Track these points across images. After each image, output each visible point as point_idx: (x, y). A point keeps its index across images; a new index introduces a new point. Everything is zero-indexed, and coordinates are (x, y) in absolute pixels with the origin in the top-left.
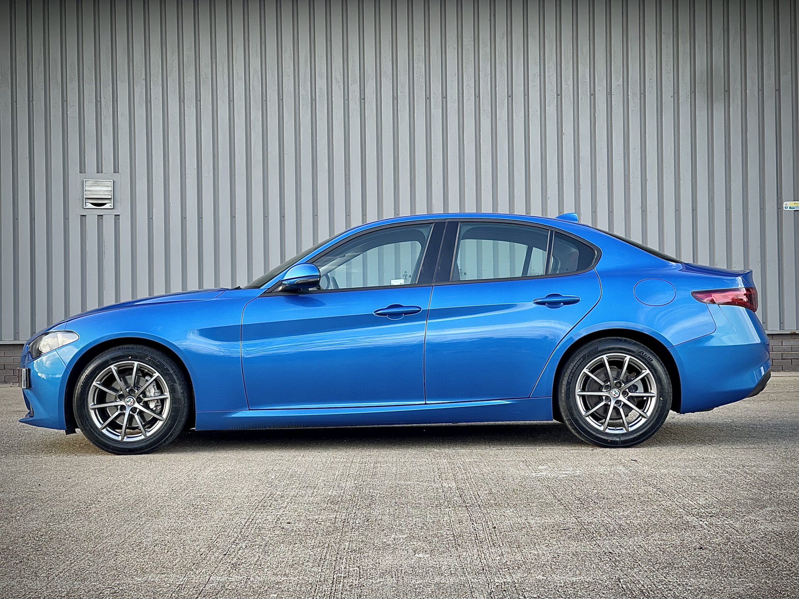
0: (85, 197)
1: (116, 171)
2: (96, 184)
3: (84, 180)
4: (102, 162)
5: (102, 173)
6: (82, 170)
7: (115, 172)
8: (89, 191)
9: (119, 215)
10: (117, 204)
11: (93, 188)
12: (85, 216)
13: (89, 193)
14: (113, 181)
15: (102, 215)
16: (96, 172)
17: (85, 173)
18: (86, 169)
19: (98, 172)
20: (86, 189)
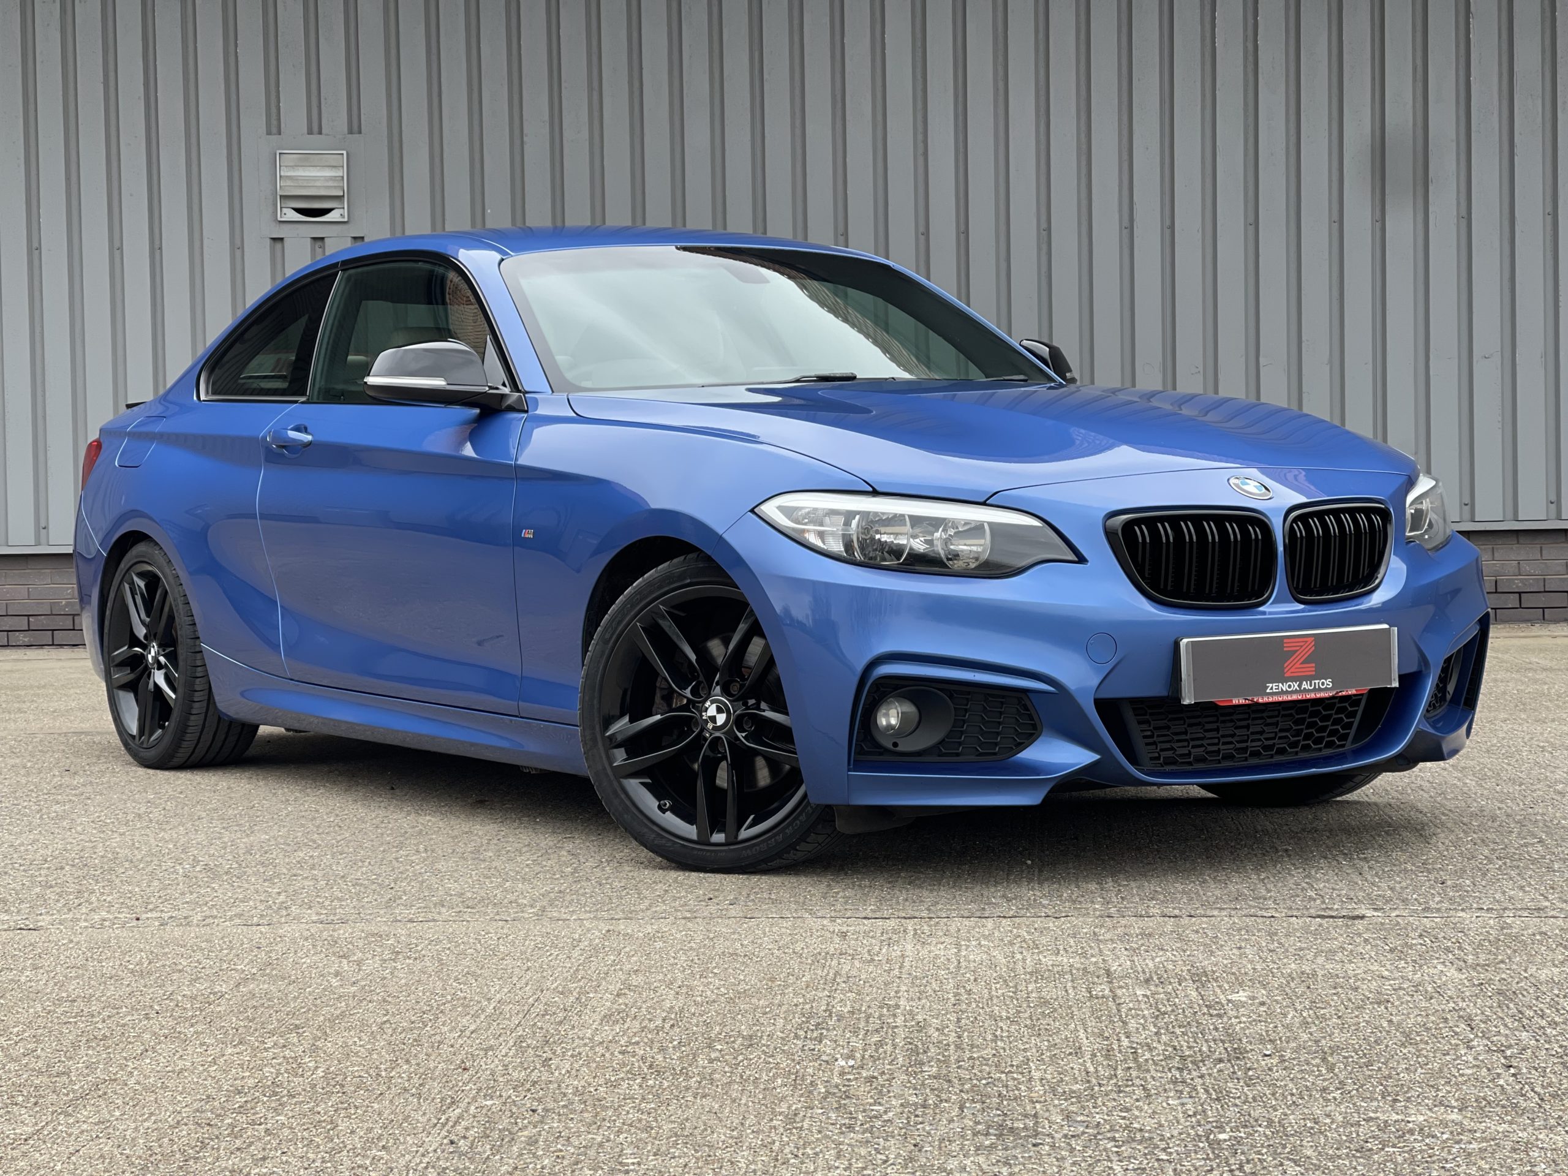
0: (279, 192)
1: (355, 127)
2: (305, 161)
3: (278, 152)
4: (320, 108)
5: (320, 133)
6: (274, 127)
7: (351, 132)
8: (290, 178)
9: (362, 238)
10: (358, 211)
11: (300, 172)
12: (282, 239)
13: (289, 183)
14: (348, 153)
15: (322, 239)
16: (305, 130)
17: (280, 134)
18: (283, 126)
19: (310, 132)
20: (282, 174)
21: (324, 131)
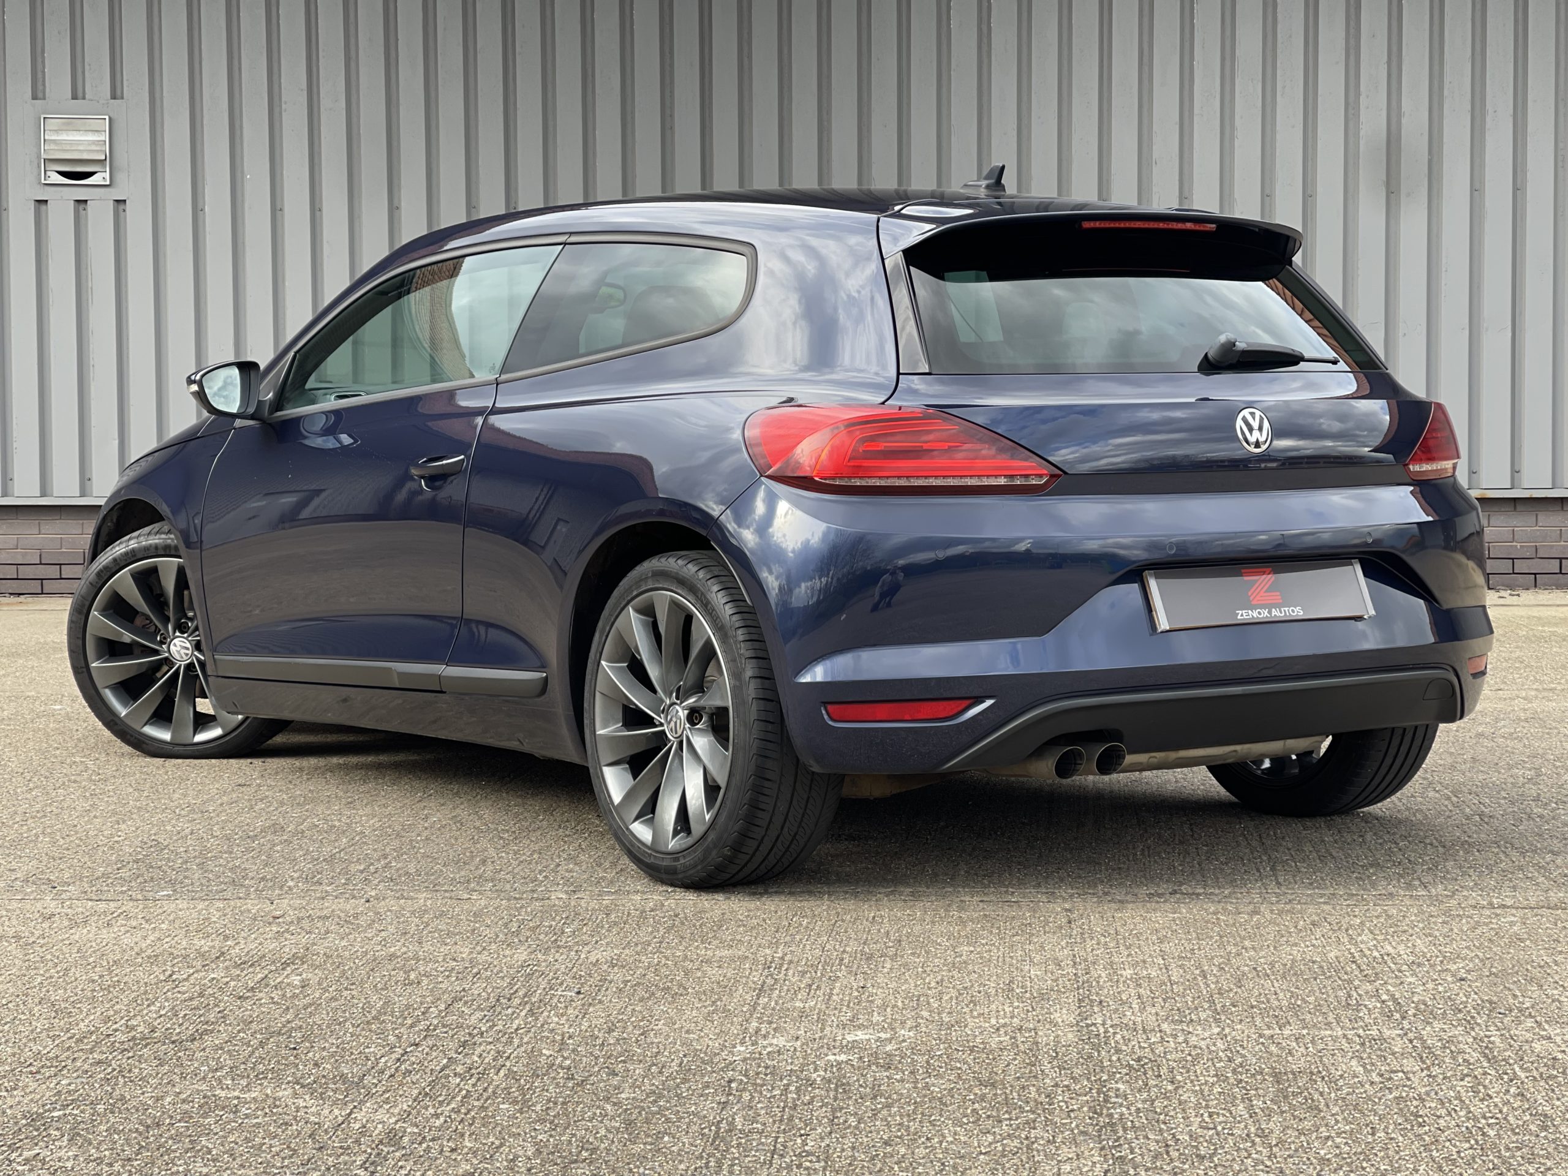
0: (43, 156)
1: (116, 93)
2: (70, 125)
3: (43, 116)
4: (83, 73)
5: (84, 98)
6: (38, 91)
7: (114, 97)
8: (54, 141)
9: (125, 201)
10: (120, 177)
11: (64, 137)
12: (47, 201)
13: (53, 147)
14: (110, 119)
15: (86, 201)
16: (70, 96)
17: (44, 99)
18: (47, 90)
19: (75, 97)
20: (46, 138)
21: (87, 96)
